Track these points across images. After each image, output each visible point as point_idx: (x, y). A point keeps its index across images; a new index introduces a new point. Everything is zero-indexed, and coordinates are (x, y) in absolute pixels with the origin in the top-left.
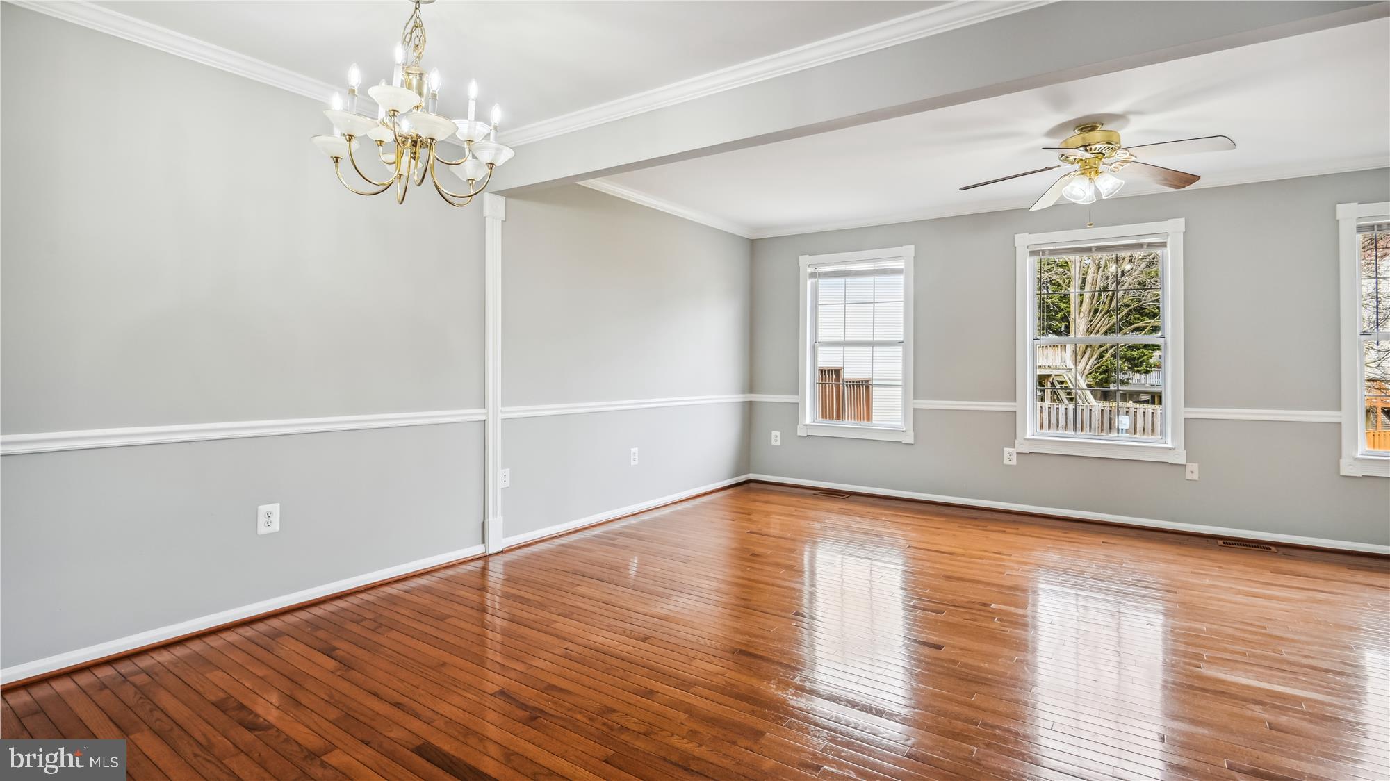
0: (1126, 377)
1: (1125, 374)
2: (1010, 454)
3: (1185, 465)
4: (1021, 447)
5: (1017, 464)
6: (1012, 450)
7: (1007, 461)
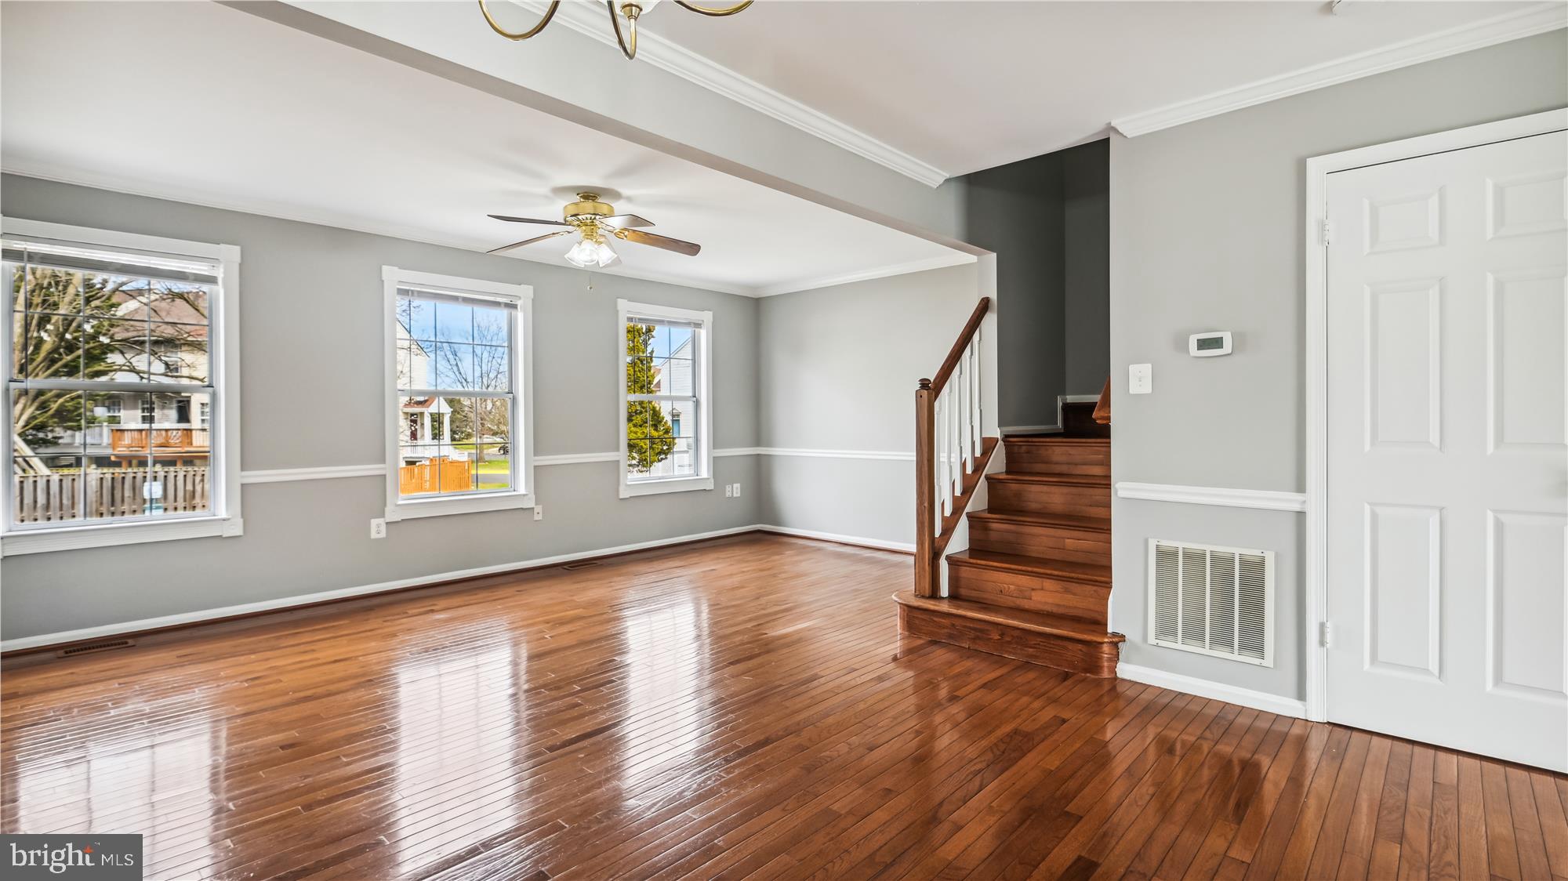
0: (50, 435)
1: (52, 431)
2: (378, 526)
3: (533, 508)
4: (392, 515)
5: (387, 535)
6: (381, 521)
7: (374, 535)
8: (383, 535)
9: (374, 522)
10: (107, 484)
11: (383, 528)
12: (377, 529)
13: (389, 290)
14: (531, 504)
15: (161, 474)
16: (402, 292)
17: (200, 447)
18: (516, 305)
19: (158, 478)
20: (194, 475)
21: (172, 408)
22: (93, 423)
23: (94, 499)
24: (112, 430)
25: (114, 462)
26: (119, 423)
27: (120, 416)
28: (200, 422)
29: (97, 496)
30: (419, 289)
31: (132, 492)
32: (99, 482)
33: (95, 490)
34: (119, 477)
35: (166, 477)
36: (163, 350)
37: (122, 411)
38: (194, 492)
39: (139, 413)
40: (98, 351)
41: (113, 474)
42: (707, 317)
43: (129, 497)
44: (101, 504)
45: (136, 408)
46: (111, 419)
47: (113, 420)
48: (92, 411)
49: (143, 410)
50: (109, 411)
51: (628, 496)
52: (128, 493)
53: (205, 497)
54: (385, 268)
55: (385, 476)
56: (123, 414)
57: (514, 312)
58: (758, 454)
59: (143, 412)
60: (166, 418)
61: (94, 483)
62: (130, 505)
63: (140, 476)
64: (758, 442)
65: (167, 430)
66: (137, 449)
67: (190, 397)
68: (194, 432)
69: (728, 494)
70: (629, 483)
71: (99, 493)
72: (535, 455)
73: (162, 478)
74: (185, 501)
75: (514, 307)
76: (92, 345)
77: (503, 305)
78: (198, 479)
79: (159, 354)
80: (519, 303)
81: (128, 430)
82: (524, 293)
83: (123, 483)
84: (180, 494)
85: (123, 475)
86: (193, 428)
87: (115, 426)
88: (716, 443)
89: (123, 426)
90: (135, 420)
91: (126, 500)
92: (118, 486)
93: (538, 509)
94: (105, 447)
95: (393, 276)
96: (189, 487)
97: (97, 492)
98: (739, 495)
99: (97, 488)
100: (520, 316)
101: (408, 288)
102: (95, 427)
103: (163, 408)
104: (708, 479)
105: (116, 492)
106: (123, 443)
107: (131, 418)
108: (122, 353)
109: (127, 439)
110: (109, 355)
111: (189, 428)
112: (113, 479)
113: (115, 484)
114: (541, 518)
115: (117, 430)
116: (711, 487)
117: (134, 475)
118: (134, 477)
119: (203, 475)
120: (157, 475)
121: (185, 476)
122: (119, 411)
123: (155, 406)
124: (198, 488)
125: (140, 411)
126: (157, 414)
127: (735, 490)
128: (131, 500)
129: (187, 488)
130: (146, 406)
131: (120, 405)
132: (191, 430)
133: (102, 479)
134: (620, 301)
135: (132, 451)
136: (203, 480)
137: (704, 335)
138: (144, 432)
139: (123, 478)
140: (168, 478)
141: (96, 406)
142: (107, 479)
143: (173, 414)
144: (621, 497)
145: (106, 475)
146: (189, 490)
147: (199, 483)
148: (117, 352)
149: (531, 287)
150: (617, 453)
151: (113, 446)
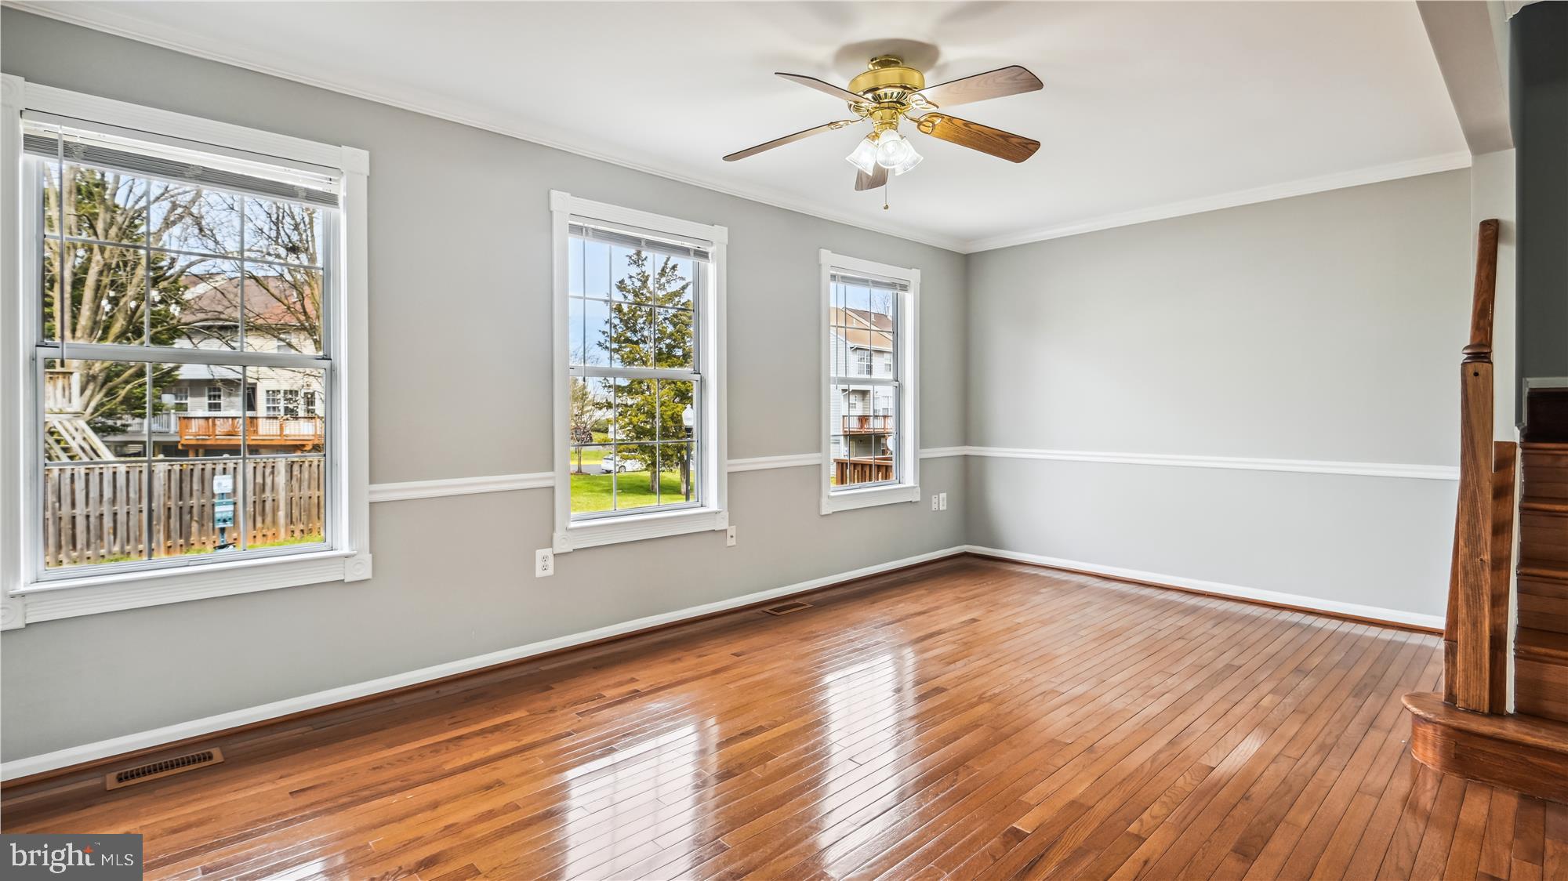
0: (119, 423)
1: (120, 418)
2: (545, 558)
3: (726, 530)
4: (562, 544)
5: (554, 573)
6: (548, 552)
7: (539, 573)
8: (550, 571)
9: (540, 553)
10: (175, 477)
11: (551, 562)
12: (544, 564)
13: (561, 223)
14: (722, 524)
15: (230, 465)
16: (576, 229)
17: (266, 436)
18: (707, 253)
19: (227, 472)
20: (264, 467)
21: (237, 395)
22: (161, 410)
23: (162, 493)
24: (180, 418)
25: (181, 450)
26: (187, 411)
27: (187, 404)
28: (265, 409)
29: (165, 490)
30: (593, 226)
31: (201, 485)
32: (167, 474)
33: (163, 483)
34: (187, 467)
35: (235, 468)
36: (229, 334)
37: (189, 398)
38: (264, 484)
39: (205, 401)
40: (166, 336)
41: (181, 465)
42: (914, 276)
43: (198, 490)
44: (169, 498)
45: (201, 395)
46: (179, 406)
47: (181, 407)
48: (160, 398)
49: (210, 397)
50: (176, 399)
51: (830, 512)
52: (196, 486)
53: (275, 491)
54: (554, 193)
55: (553, 488)
56: (190, 401)
57: (702, 262)
58: (966, 455)
59: (210, 399)
60: (231, 406)
61: (162, 474)
62: (199, 499)
63: (209, 467)
64: (966, 441)
65: (234, 418)
66: (204, 437)
67: (255, 384)
68: (260, 420)
69: (934, 507)
70: (832, 494)
71: (167, 485)
72: (729, 458)
73: (232, 470)
74: (255, 494)
75: (704, 255)
76: (159, 329)
77: (692, 253)
78: (268, 471)
79: (227, 339)
80: (710, 250)
81: (195, 418)
82: (717, 237)
83: (192, 475)
84: (250, 487)
85: (192, 467)
86: (258, 415)
87: (183, 414)
88: (923, 441)
89: (191, 414)
90: (201, 407)
91: (195, 493)
92: (187, 478)
93: (732, 531)
94: (172, 435)
95: (563, 204)
96: (259, 480)
97: (165, 485)
98: (945, 508)
99: (165, 481)
100: (711, 269)
101: (581, 224)
102: (162, 414)
103: (230, 395)
104: (914, 487)
105: (184, 485)
106: (190, 431)
107: (198, 406)
108: (190, 338)
109: (194, 426)
110: (176, 340)
111: (255, 416)
112: (181, 470)
113: (183, 476)
114: (734, 543)
115: (185, 418)
116: (917, 498)
117: (203, 467)
118: (203, 469)
119: (273, 467)
120: (227, 466)
121: (255, 468)
122: (186, 399)
123: (222, 393)
124: (269, 480)
125: (206, 398)
126: (223, 401)
127: (941, 502)
128: (199, 493)
129: (257, 481)
130: (212, 393)
131: (186, 392)
132: (256, 418)
133: (170, 471)
134: (823, 251)
135: (198, 439)
136: (273, 473)
137: (909, 300)
138: (210, 420)
139: (192, 470)
140: (238, 470)
141: (164, 393)
142: (175, 471)
143: (238, 400)
144: (823, 513)
145: (174, 467)
146: (259, 483)
147: (270, 475)
148: (184, 337)
149: (726, 229)
150: (819, 455)
151: (180, 433)
